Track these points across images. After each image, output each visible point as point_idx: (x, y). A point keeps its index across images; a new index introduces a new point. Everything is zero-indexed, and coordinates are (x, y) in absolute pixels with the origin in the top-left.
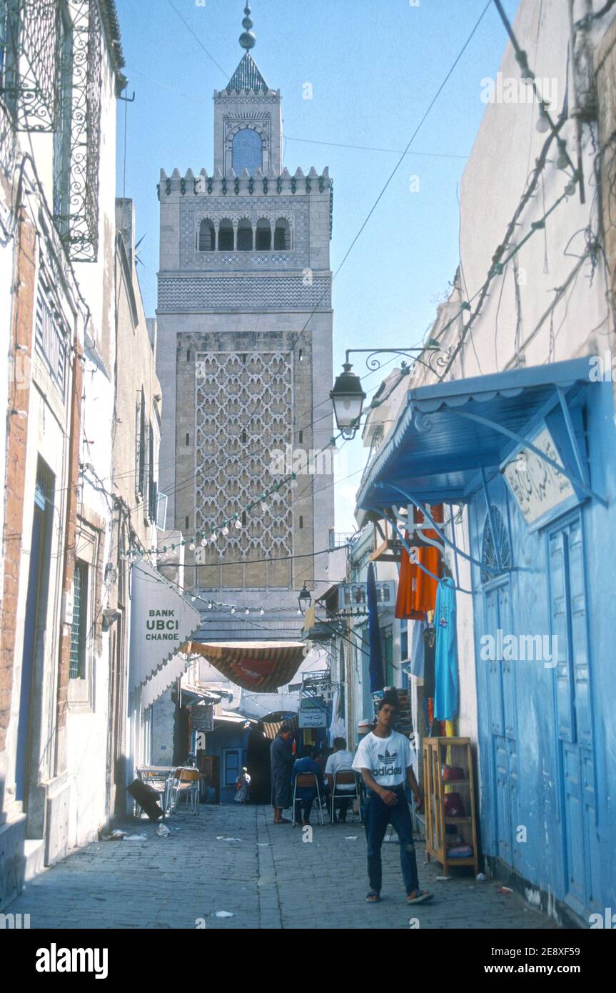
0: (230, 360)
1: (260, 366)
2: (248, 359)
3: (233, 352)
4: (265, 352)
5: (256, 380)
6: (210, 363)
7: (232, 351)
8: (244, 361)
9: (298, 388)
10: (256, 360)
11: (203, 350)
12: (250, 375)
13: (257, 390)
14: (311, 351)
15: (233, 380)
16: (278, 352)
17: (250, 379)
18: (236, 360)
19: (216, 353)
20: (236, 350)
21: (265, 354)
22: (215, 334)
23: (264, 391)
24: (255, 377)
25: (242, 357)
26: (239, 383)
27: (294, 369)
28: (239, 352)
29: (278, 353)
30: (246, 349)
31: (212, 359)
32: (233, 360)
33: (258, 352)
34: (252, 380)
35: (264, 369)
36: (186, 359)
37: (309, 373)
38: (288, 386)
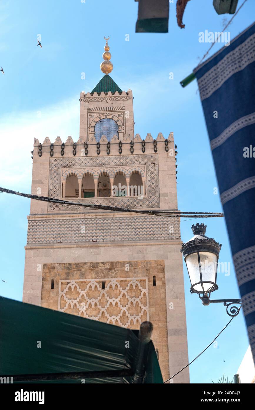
0: (90, 287)
1: (118, 292)
2: (107, 286)
3: (93, 280)
4: (121, 279)
5: (114, 304)
6: (73, 290)
7: (92, 278)
8: (103, 287)
9: (153, 310)
10: (113, 286)
11: (66, 279)
12: (108, 299)
13: (115, 312)
14: (164, 277)
15: (93, 304)
16: (134, 278)
17: (109, 303)
18: (96, 287)
19: (77, 281)
20: (96, 278)
21: (122, 281)
22: (77, 265)
23: (122, 313)
24: (113, 301)
25: (101, 284)
26: (99, 306)
27: (149, 293)
28: (98, 280)
29: (133, 280)
30: (104, 277)
31: (74, 286)
32: (93, 287)
33: (116, 279)
34: (111, 304)
35: (121, 295)
36: (50, 286)
37: (163, 295)
38: (144, 308)
